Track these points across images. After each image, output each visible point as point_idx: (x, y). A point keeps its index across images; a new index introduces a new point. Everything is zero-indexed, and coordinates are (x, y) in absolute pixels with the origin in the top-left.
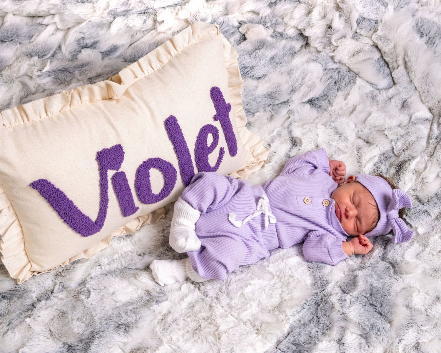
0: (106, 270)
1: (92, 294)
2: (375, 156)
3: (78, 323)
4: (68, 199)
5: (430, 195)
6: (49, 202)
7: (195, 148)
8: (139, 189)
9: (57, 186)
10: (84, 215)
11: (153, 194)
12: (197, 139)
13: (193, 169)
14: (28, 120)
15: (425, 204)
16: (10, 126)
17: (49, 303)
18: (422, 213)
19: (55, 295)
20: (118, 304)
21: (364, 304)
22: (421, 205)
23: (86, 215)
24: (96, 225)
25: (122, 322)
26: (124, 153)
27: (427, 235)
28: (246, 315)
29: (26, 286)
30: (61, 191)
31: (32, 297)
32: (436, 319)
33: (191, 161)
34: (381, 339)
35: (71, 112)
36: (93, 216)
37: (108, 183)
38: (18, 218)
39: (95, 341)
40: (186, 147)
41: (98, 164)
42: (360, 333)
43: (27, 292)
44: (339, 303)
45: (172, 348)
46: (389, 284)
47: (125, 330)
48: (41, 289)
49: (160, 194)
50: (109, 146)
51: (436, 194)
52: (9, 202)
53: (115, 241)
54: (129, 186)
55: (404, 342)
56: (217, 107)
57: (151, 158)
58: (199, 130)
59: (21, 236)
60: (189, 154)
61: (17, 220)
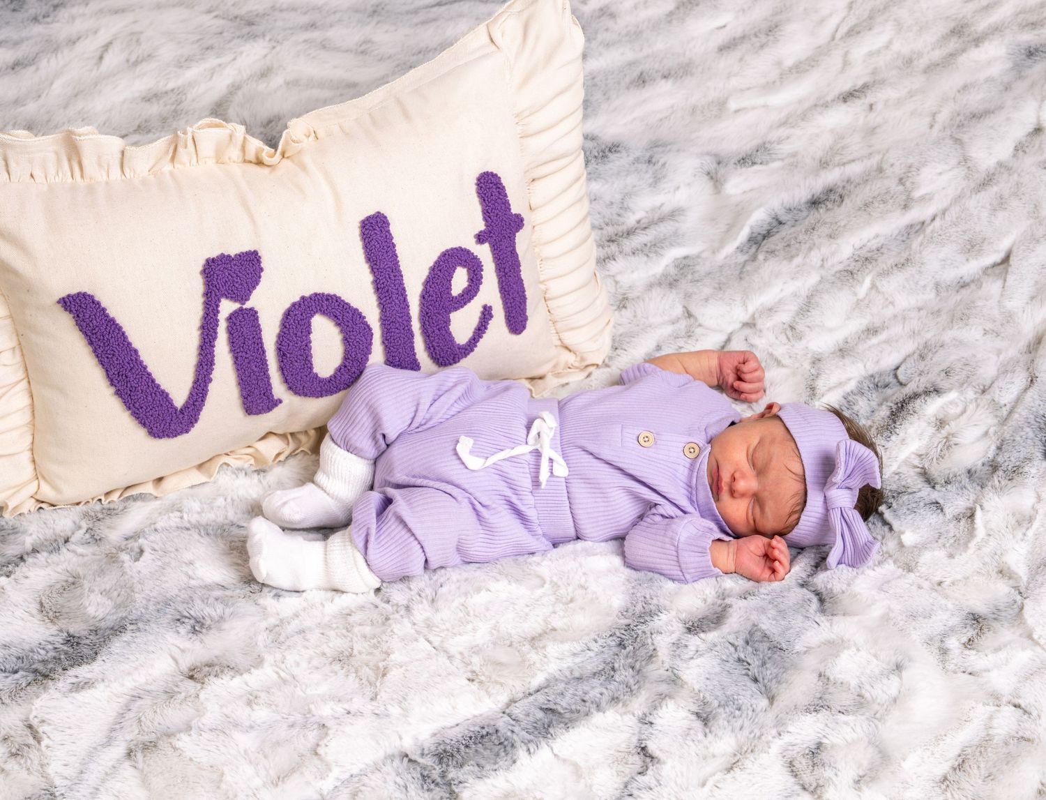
0: (189, 522)
1: (147, 556)
2: (849, 379)
3: (99, 598)
4: (129, 344)
5: (955, 470)
6: (91, 343)
7: (422, 292)
8: (284, 355)
9: (112, 312)
10: (158, 386)
11: (317, 375)
12: (430, 273)
13: (413, 336)
14: (82, 176)
15: (938, 487)
16: (44, 179)
17: (54, 557)
18: (925, 505)
19: (71, 546)
20: (193, 583)
21: (724, 657)
22: (929, 489)
23: (162, 387)
24: (181, 416)
25: (192, 613)
26: (262, 270)
27: (921, 548)
28: (458, 644)
29: (18, 522)
30: (117, 324)
31: (24, 543)
32: (879, 704)
33: (409, 319)
34: (738, 725)
35: (172, 174)
36: (179, 396)
37: (217, 326)
38: (28, 376)
39: (123, 634)
40: (401, 284)
41: (205, 284)
42: (695, 709)
43: (17, 533)
44: (672, 649)
45: (280, 676)
46: (797, 630)
47: (193, 627)
48: (47, 532)
49: (330, 380)
50: (233, 251)
51: (969, 472)
52: (15, 338)
53: (225, 473)
54: (262, 343)
55: (786, 738)
56: (487, 214)
57: (319, 291)
58: (438, 254)
59: (27, 417)
60: (405, 300)
61: (25, 382)
